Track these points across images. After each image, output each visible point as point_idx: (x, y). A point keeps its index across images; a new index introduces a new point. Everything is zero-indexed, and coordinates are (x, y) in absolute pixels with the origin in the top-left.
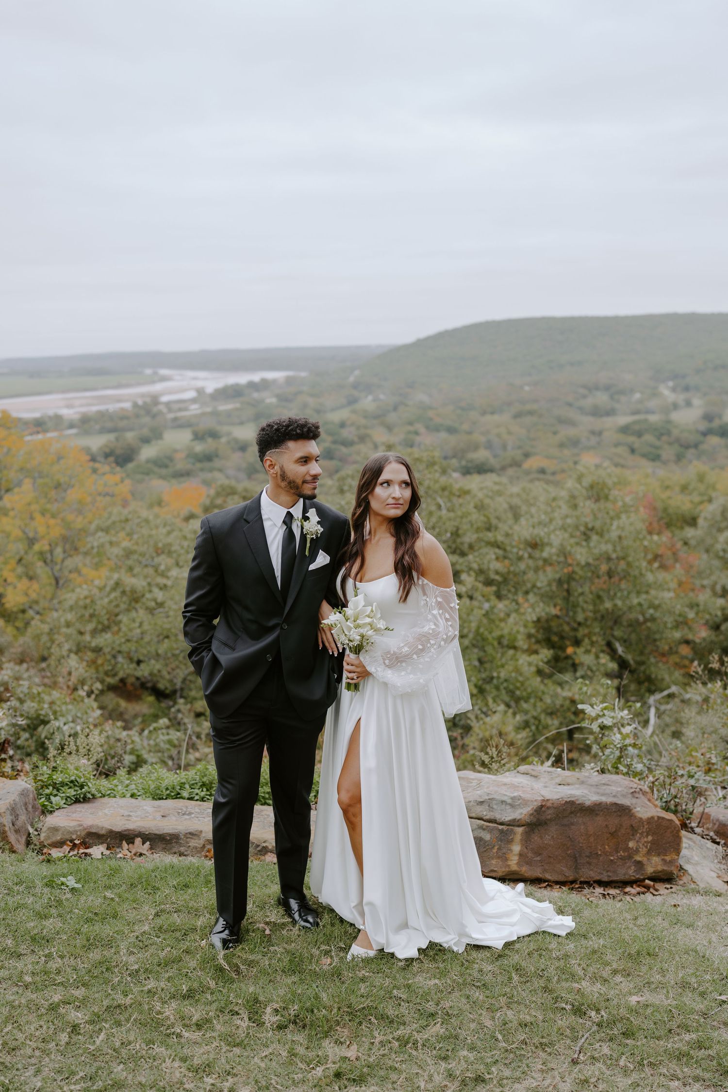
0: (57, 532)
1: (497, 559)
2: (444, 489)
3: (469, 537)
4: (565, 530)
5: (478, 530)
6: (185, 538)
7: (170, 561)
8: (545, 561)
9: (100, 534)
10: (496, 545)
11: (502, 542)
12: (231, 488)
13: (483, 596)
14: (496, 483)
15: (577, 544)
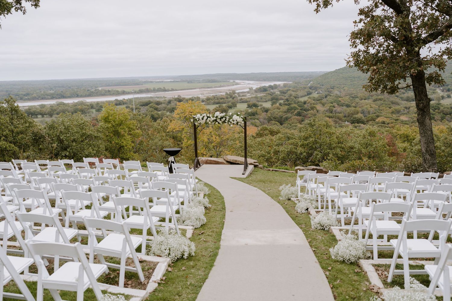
0: (218, 140)
1: (341, 151)
2: (327, 132)
3: (334, 145)
4: (360, 144)
5: (336, 143)
6: (256, 143)
7: (252, 149)
8: (355, 152)
9: (232, 141)
10: (341, 147)
11: (344, 147)
12: (266, 128)
13: (334, 160)
14: (351, 129)
15: (364, 148)
